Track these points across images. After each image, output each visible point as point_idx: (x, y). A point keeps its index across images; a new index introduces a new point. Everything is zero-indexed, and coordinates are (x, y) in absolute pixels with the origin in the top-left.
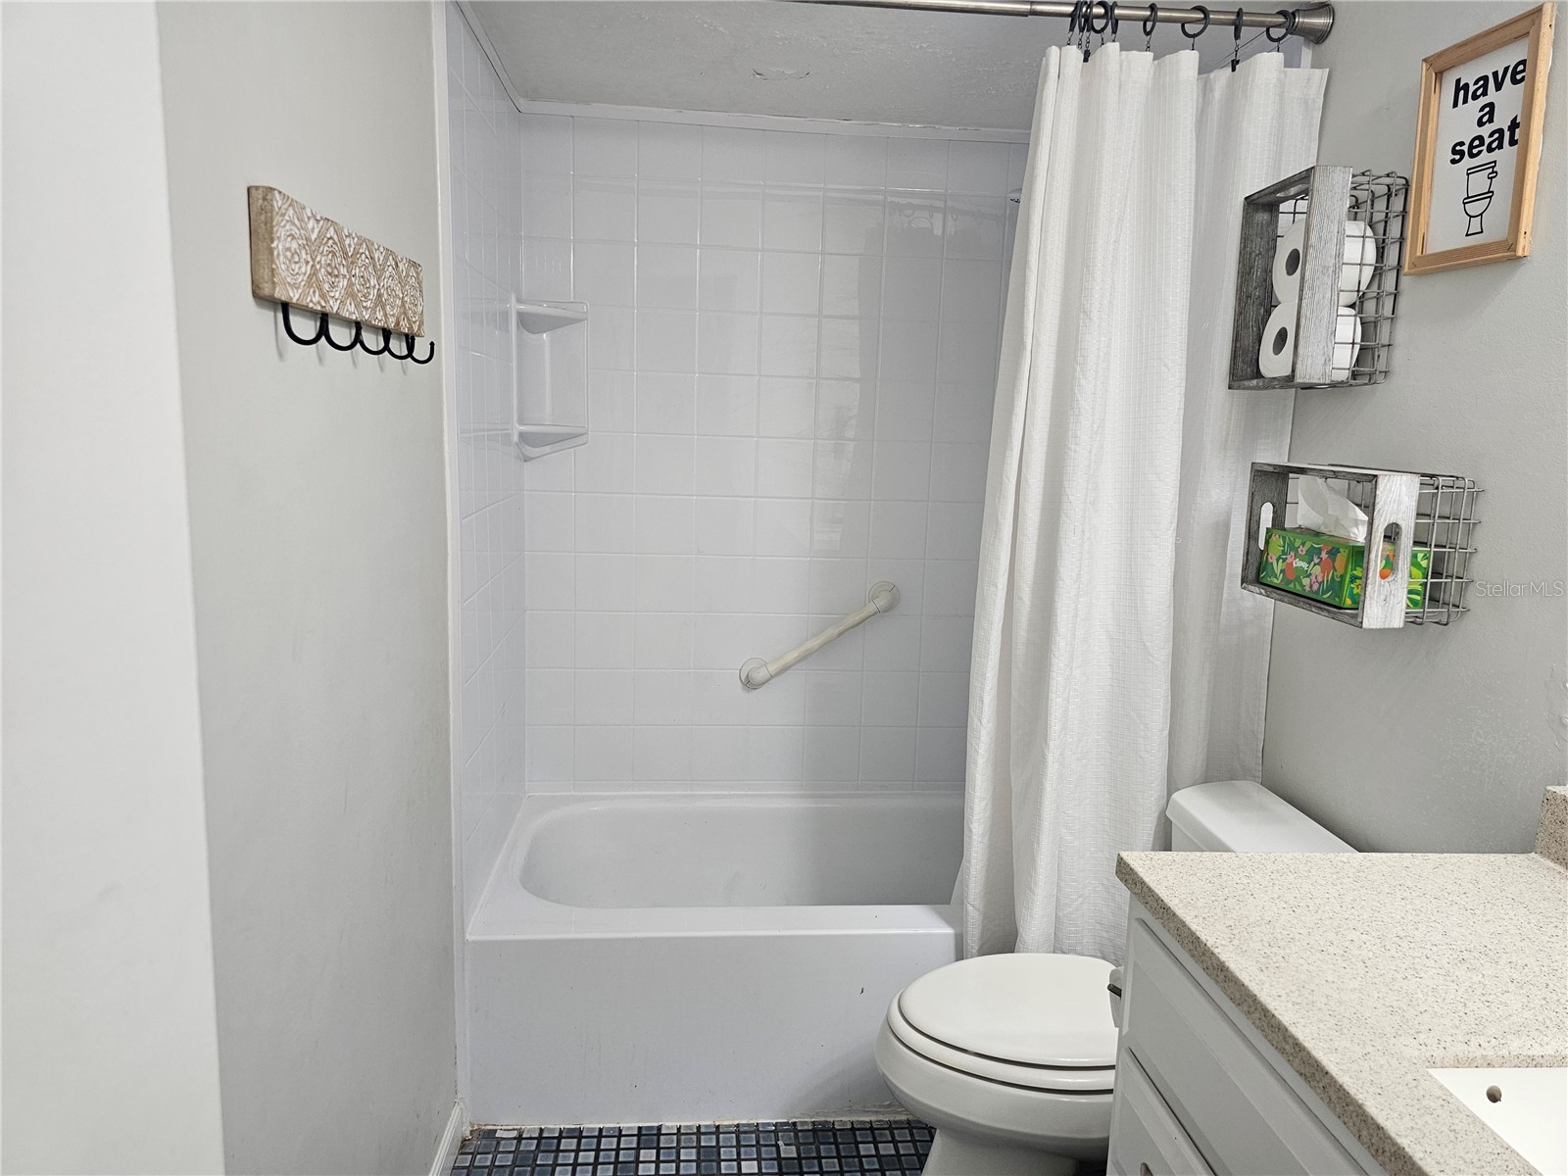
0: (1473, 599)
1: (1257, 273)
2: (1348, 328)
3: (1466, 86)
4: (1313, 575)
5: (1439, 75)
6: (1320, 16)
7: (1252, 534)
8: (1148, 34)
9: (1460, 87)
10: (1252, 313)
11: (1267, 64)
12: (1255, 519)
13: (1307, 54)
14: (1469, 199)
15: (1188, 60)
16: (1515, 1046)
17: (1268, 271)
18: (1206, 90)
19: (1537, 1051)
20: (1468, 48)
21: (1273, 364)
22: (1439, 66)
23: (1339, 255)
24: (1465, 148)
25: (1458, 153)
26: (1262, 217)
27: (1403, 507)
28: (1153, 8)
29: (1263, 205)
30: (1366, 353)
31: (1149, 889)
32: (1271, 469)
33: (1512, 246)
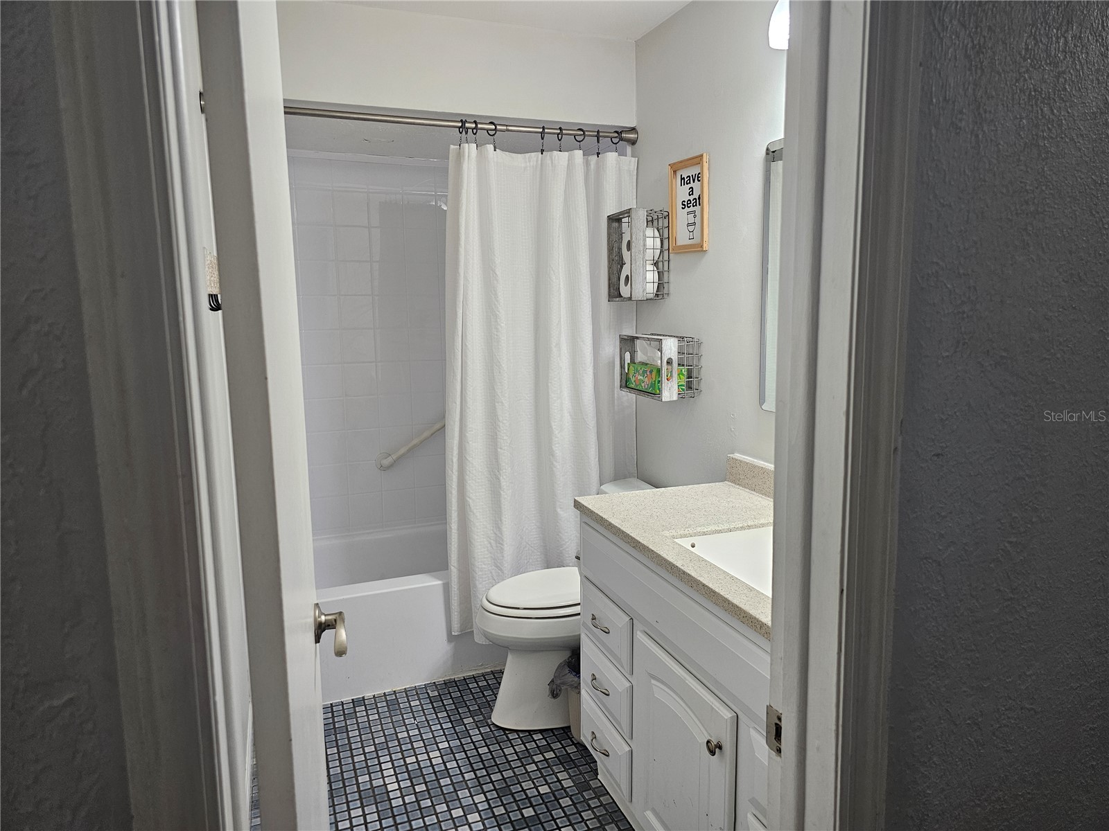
0: (703, 386)
1: (616, 250)
2: (651, 276)
3: (684, 178)
4: (645, 381)
5: (675, 172)
6: (632, 134)
7: (622, 367)
8: (560, 140)
9: (682, 179)
10: (616, 267)
11: (611, 157)
12: (622, 360)
13: (629, 149)
14: (689, 225)
15: (578, 154)
16: (699, 529)
17: (620, 249)
18: (587, 164)
19: (706, 530)
20: (683, 164)
21: (625, 291)
22: (675, 168)
23: (645, 245)
24: (686, 203)
25: (684, 206)
26: (615, 225)
27: (673, 352)
28: (560, 129)
29: (615, 220)
30: (660, 286)
31: (586, 507)
32: (626, 337)
33: (702, 247)
